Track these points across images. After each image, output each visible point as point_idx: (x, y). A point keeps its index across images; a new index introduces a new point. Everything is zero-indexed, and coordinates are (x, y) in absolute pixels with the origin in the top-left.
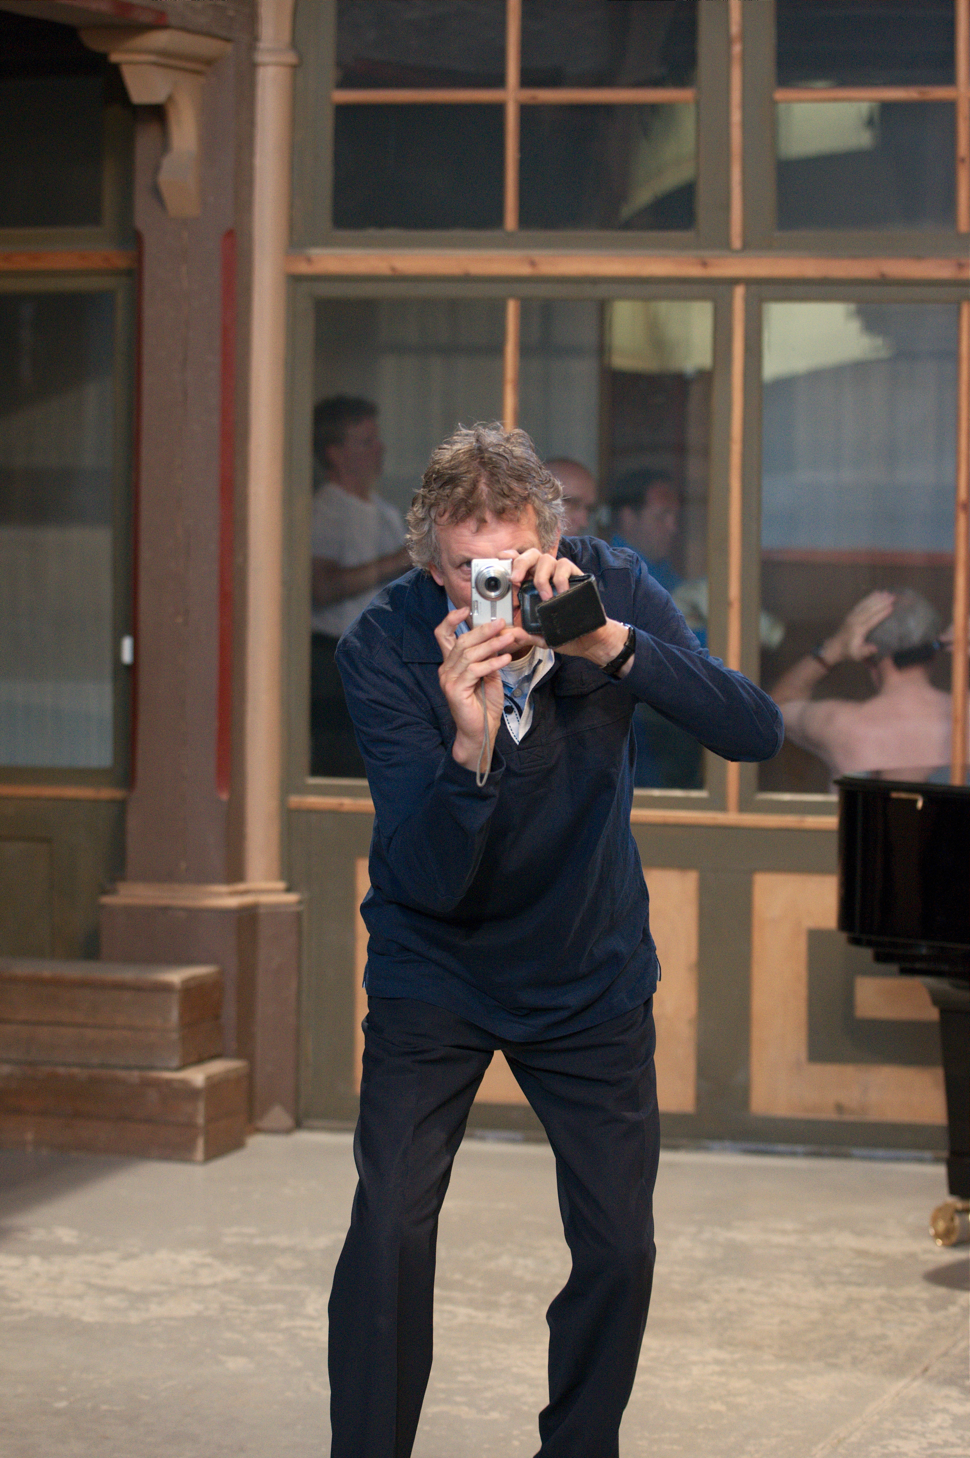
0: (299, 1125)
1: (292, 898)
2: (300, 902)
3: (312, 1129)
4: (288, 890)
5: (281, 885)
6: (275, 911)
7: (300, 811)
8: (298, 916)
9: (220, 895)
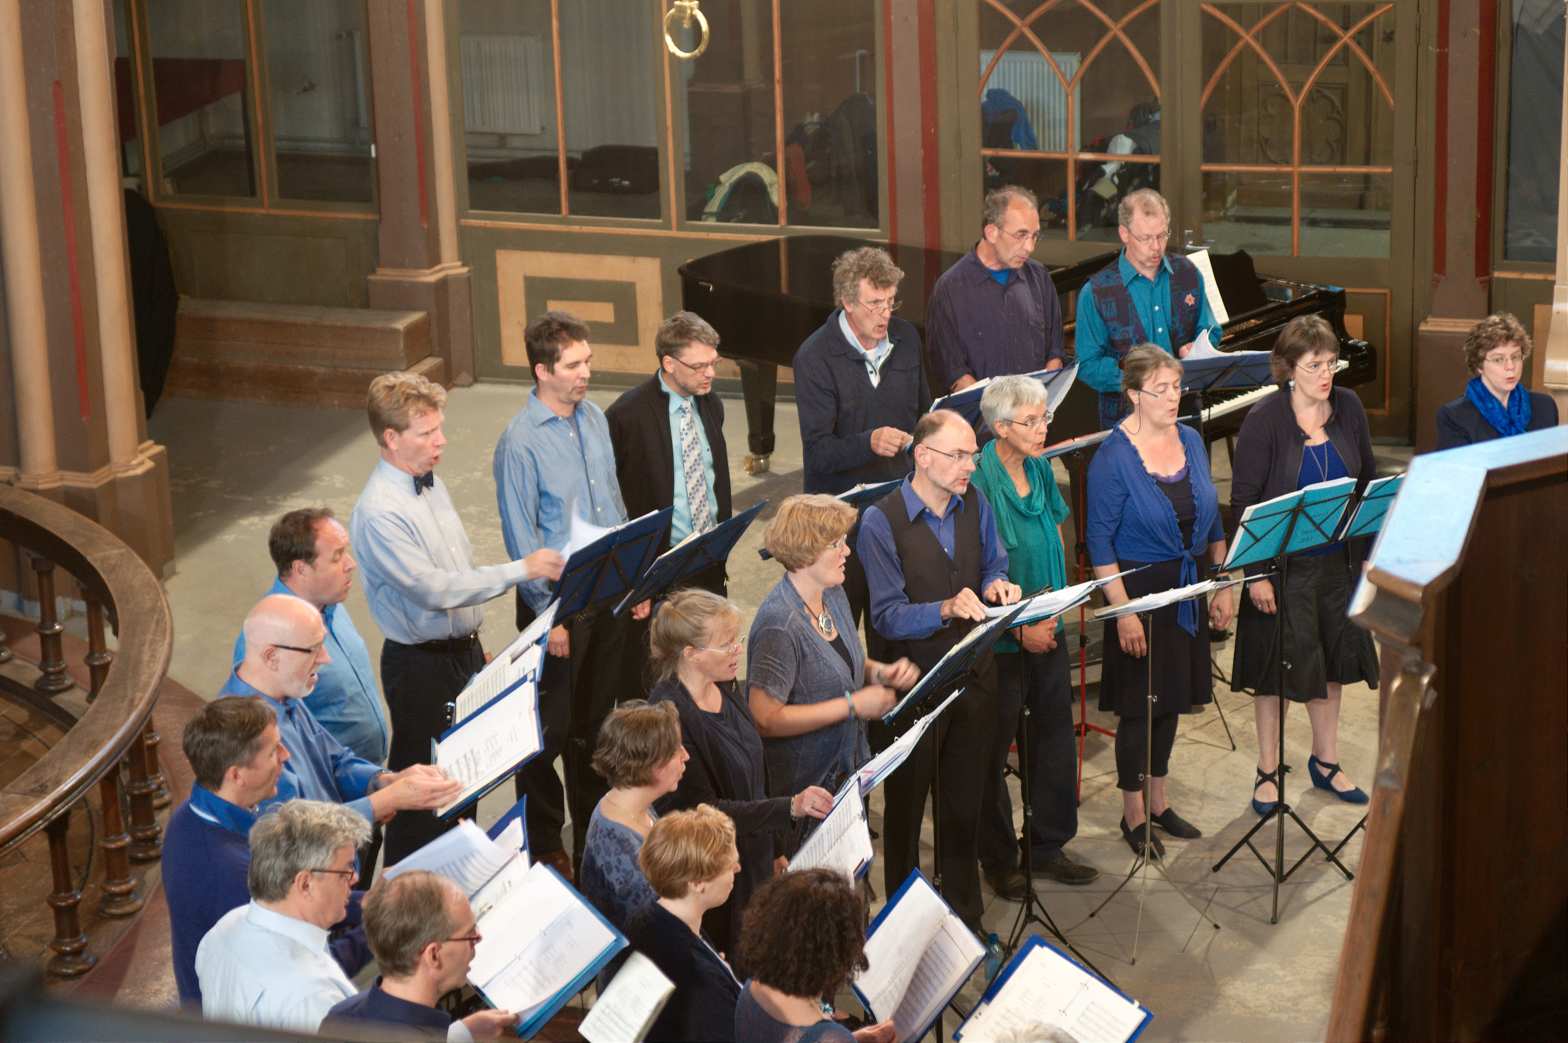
0: (476, 380)
1: (465, 270)
2: (469, 271)
3: (481, 382)
4: (463, 265)
5: (459, 263)
6: (456, 278)
7: (466, 227)
8: (469, 279)
9: (425, 275)
